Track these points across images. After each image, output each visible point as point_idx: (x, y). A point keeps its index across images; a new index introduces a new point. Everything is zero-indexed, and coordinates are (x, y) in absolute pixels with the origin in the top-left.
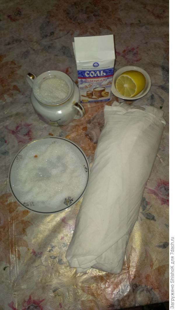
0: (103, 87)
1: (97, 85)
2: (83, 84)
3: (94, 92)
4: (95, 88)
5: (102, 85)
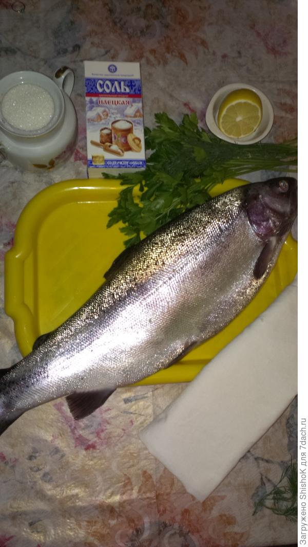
0: (128, 122)
1: (117, 114)
2: (94, 108)
3: (113, 132)
4: (114, 120)
5: (127, 116)
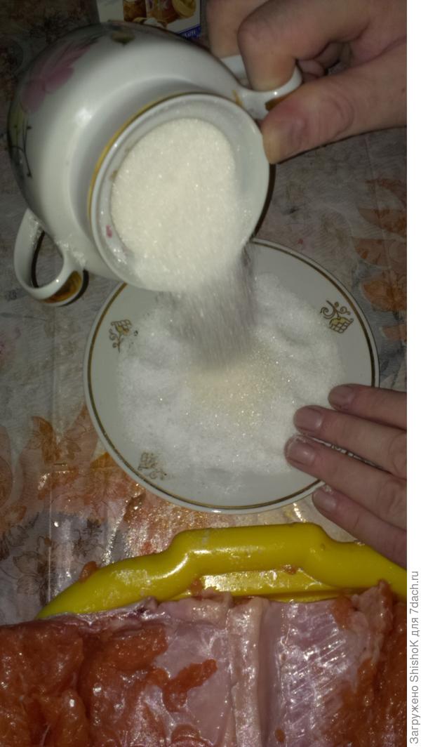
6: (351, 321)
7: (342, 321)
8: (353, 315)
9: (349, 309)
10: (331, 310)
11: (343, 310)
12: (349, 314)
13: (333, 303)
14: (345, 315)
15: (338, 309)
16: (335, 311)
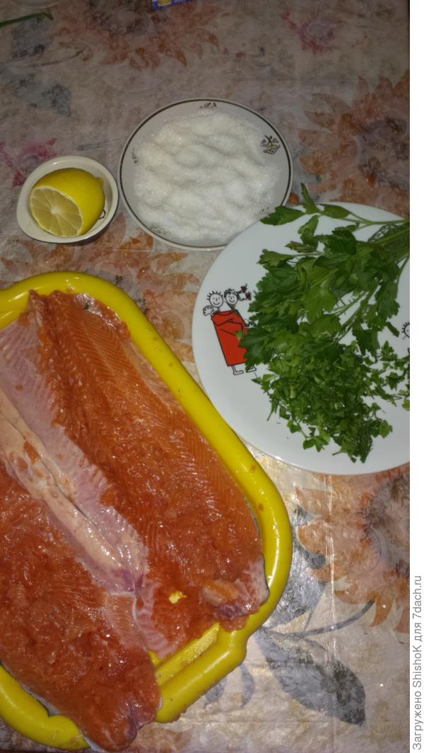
6: (279, 147)
7: (274, 147)
8: (280, 143)
9: (278, 140)
10: (267, 141)
11: (275, 140)
12: (278, 142)
13: (269, 137)
14: (276, 144)
15: (272, 140)
16: (270, 141)
